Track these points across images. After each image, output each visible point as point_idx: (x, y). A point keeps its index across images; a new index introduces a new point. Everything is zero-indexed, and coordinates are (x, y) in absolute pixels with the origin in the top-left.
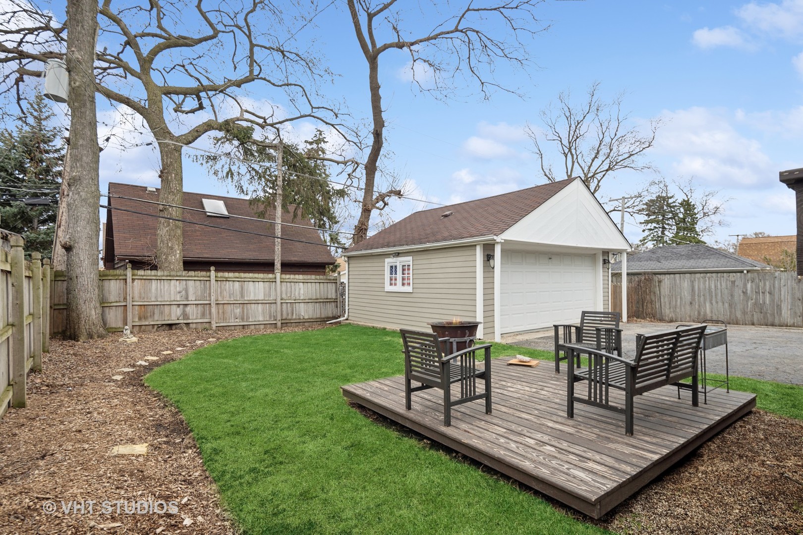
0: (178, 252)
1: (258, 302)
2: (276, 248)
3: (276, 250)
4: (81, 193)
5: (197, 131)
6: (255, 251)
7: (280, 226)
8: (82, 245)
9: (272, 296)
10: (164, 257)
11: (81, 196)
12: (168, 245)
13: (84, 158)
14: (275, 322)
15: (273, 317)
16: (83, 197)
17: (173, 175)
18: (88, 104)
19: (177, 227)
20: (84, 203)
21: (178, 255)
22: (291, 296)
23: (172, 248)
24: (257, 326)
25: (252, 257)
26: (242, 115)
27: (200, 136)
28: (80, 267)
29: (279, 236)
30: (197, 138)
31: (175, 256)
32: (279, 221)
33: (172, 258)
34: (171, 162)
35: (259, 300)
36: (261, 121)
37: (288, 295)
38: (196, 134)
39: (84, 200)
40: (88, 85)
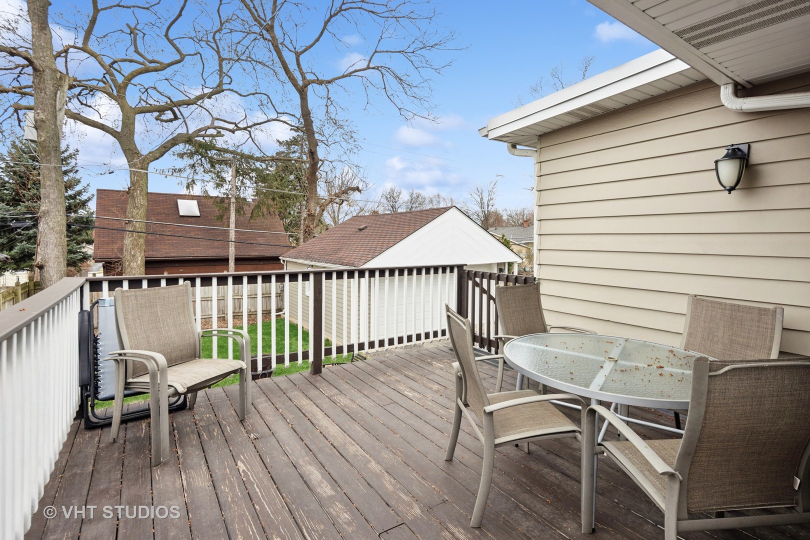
0: (140, 258)
1: (207, 299)
2: (230, 249)
3: (230, 251)
4: (50, 223)
5: (165, 147)
6: (218, 248)
7: (233, 231)
8: (51, 264)
9: (220, 293)
10: (128, 263)
11: (49, 226)
12: (131, 253)
13: (51, 195)
14: (223, 315)
15: (221, 311)
16: (51, 227)
17: (138, 192)
18: (53, 153)
19: (140, 237)
20: (51, 231)
21: (139, 262)
22: (238, 293)
23: (134, 256)
24: (207, 320)
25: (214, 254)
26: (213, 123)
27: (167, 151)
28: (50, 281)
29: (233, 240)
30: (165, 153)
31: (137, 262)
32: (232, 225)
33: (134, 265)
34: (137, 180)
35: (209, 298)
36: (231, 127)
37: (236, 292)
38: (164, 150)
39: (52, 229)
40: (52, 138)
